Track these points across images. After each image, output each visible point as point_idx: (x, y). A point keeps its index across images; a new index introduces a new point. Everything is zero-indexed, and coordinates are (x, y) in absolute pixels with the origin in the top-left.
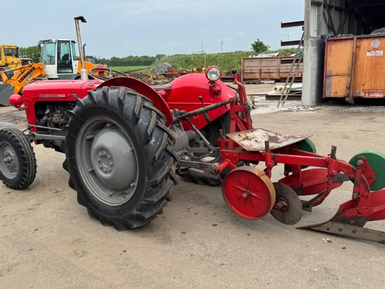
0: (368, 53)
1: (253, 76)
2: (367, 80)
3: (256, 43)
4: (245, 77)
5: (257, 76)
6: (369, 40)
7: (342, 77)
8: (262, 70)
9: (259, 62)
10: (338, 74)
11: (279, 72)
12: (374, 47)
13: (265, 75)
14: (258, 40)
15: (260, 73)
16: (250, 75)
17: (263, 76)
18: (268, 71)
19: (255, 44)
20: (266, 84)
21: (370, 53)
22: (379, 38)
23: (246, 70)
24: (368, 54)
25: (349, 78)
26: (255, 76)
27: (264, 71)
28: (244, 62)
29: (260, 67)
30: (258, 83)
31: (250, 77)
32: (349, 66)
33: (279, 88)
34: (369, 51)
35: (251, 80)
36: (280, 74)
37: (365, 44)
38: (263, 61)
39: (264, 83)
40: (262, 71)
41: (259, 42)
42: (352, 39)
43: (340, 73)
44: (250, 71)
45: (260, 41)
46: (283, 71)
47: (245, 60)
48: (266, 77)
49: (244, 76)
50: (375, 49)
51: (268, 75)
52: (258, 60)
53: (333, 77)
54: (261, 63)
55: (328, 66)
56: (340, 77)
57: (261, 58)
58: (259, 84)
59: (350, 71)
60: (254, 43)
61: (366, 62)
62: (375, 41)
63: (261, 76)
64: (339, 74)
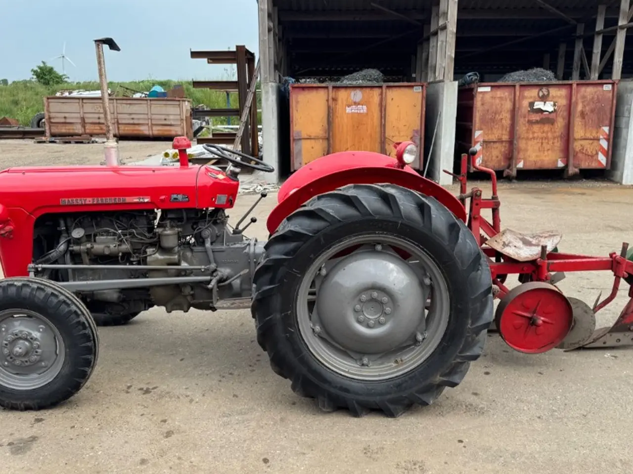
0: (347, 108)
1: (69, 129)
2: (349, 146)
3: (40, 68)
4: (55, 130)
5: (78, 129)
6: (348, 91)
7: (315, 142)
8: (86, 119)
9: (79, 105)
10: (310, 136)
11: (118, 123)
12: (355, 101)
13: (92, 128)
14: (44, 63)
15: (84, 123)
16: (64, 128)
17: (89, 129)
18: (97, 121)
19: (39, 70)
20: (100, 143)
21: (350, 108)
22: (359, 89)
23: (53, 118)
24: (348, 110)
25: (325, 143)
26: (73, 129)
27: (91, 121)
28: (49, 103)
29: (81, 113)
30: (87, 141)
31: (63, 130)
32: (324, 125)
33: (171, 153)
34: (349, 106)
35: (69, 136)
36: (120, 126)
37: (342, 94)
38: (85, 103)
39: (96, 142)
40: (87, 121)
41: (46, 67)
42: (327, 88)
43: (313, 135)
44: (63, 120)
45: (49, 65)
46: (124, 122)
47: (50, 100)
48: (95, 131)
49: (52, 128)
50: (356, 104)
51: (98, 128)
52: (77, 101)
53: (303, 141)
54: (83, 106)
55: (296, 126)
56: (313, 141)
57: (83, 99)
58: (89, 143)
59: (326, 133)
60: (36, 69)
61: (346, 120)
62: (355, 92)
63: (85, 129)
64: (312, 137)
